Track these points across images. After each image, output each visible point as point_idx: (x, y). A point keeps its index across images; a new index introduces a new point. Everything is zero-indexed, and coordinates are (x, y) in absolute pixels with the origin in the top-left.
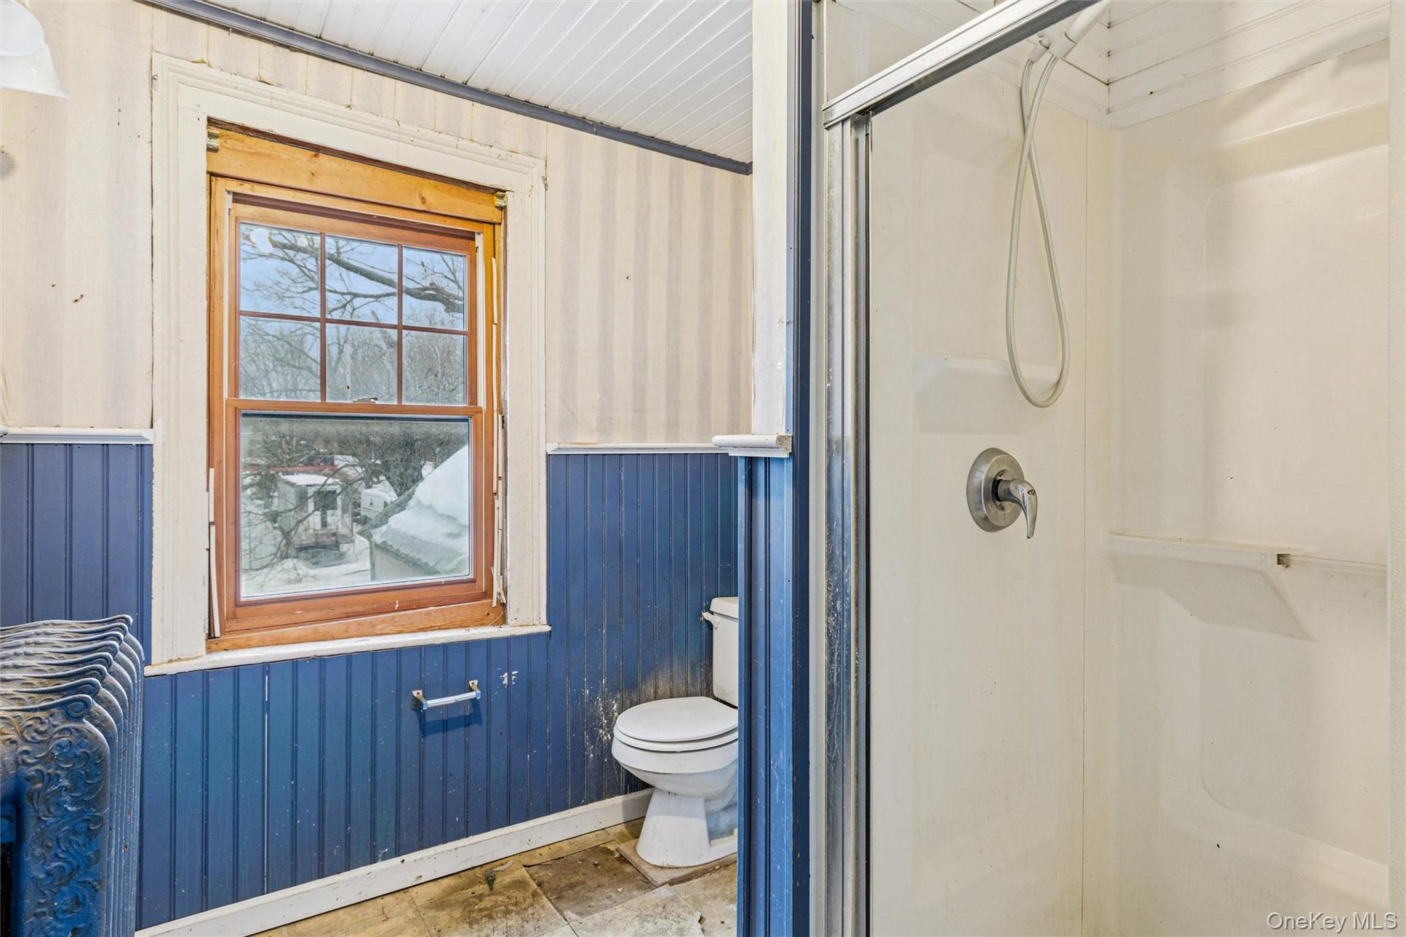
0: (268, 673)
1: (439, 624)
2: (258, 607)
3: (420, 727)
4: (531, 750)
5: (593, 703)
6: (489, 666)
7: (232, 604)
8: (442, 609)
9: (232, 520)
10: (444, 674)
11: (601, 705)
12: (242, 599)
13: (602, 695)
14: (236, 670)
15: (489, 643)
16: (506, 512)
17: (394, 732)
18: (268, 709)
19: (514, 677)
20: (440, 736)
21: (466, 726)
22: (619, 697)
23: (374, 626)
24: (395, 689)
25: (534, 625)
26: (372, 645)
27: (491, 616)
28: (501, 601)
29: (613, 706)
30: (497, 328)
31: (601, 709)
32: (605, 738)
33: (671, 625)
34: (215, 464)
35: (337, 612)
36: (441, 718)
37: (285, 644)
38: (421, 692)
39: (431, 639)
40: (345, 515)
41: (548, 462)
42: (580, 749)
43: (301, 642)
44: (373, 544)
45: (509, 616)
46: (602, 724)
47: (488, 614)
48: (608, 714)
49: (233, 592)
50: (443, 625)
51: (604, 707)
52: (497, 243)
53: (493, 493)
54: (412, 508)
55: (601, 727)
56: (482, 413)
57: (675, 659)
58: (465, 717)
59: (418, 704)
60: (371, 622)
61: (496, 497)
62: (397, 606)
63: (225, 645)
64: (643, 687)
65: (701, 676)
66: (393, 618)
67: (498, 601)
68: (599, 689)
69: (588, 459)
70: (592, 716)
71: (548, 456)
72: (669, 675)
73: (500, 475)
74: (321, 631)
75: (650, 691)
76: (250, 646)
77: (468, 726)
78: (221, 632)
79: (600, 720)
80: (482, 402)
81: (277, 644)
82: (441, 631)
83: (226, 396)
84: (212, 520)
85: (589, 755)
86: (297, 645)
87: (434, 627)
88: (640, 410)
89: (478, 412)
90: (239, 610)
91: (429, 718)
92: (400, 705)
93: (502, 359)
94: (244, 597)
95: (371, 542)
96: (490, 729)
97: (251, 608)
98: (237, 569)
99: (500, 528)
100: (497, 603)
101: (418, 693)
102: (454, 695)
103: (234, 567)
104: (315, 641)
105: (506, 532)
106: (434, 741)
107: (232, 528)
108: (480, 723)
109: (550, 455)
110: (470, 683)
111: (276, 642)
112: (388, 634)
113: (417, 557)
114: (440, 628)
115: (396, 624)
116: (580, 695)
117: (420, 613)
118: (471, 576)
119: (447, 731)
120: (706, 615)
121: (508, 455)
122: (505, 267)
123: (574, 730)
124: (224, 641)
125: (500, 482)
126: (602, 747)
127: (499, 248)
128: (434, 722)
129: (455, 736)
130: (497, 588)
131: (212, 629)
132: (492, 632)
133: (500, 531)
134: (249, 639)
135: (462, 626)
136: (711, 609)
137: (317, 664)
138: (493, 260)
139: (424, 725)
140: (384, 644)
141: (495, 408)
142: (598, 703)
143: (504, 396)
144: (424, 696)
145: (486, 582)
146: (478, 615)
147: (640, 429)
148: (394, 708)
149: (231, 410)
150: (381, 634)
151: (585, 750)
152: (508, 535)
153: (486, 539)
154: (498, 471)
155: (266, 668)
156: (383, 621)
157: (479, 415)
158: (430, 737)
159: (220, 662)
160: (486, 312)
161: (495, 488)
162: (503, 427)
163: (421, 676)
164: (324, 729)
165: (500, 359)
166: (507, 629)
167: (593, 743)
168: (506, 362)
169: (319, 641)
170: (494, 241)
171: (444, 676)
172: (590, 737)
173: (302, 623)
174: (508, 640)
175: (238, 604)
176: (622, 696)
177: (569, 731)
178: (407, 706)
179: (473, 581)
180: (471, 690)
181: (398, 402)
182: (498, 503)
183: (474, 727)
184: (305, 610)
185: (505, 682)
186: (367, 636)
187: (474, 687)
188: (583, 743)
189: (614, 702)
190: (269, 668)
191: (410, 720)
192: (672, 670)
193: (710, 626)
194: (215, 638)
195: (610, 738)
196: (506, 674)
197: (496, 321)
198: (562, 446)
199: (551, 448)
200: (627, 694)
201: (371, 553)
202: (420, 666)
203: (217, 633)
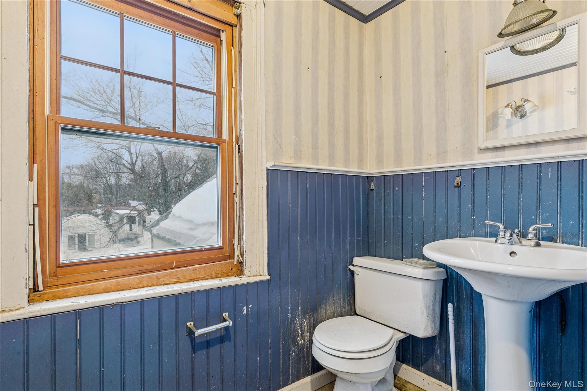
0: (80, 317)
1: (202, 276)
2: (74, 267)
3: (192, 347)
4: (260, 355)
5: (294, 323)
6: (235, 303)
7: (53, 265)
8: (204, 266)
9: (53, 203)
10: (207, 310)
11: (298, 322)
12: (62, 262)
13: (299, 317)
14: (53, 317)
15: (234, 288)
16: (242, 205)
17: (174, 351)
18: (80, 345)
19: (249, 309)
20: (204, 352)
21: (221, 343)
22: (307, 317)
23: (159, 279)
24: (175, 322)
25: (260, 275)
26: (159, 293)
27: (234, 270)
28: (240, 261)
29: (304, 323)
30: (235, 90)
31: (298, 325)
32: (301, 342)
33: (333, 274)
34: (39, 160)
35: (133, 270)
36: (206, 340)
37: (95, 294)
38: (192, 323)
39: (198, 287)
40: (140, 226)
41: (267, 174)
42: (286, 351)
43: (107, 292)
44: (153, 234)
45: (245, 270)
46: (299, 334)
47: (232, 269)
48: (302, 328)
49: (54, 257)
50: (204, 277)
51: (300, 324)
52: (234, 38)
53: (233, 193)
54: (171, 218)
55: (298, 336)
56: (226, 143)
57: (335, 292)
58: (221, 337)
59: (191, 333)
60: (157, 276)
61: (235, 196)
62: (174, 265)
63: (47, 296)
64: (320, 310)
65: (347, 302)
66: (172, 272)
67: (238, 260)
68: (297, 314)
69: (290, 174)
70: (293, 330)
71: (268, 170)
72: (332, 302)
73: (237, 182)
74: (122, 283)
75: (323, 313)
76: (67, 297)
77: (223, 343)
78: (43, 287)
79: (298, 332)
80: (225, 136)
81: (89, 294)
82: (204, 281)
83: (47, 112)
84: (36, 202)
85: (292, 354)
86: (104, 294)
87: (198, 278)
88: (315, 147)
89: (223, 142)
90: (59, 270)
91: (197, 341)
92: (178, 333)
93: (238, 110)
94: (64, 260)
95: (151, 234)
96: (236, 344)
97: (69, 268)
98: (58, 240)
99: (238, 215)
100: (237, 262)
101: (191, 324)
102: (215, 325)
103: (55, 239)
104: (117, 291)
105: (243, 217)
106: (202, 354)
107: (53, 210)
108: (230, 341)
109: (269, 169)
110: (224, 314)
111: (88, 293)
112: (169, 284)
113: (174, 240)
114: (202, 279)
115: (175, 277)
116: (287, 317)
117: (190, 269)
118: (220, 245)
119: (209, 348)
120: (351, 267)
121: (244, 169)
122: (240, 52)
123: (283, 340)
124: (45, 294)
125: (238, 186)
126: (299, 348)
127: (236, 42)
128: (201, 343)
129: (215, 350)
130: (237, 253)
131: (36, 284)
132: (236, 281)
133: (238, 217)
134: (66, 291)
135: (216, 277)
136: (353, 263)
137: (118, 308)
138: (232, 48)
139: (194, 345)
140: (166, 292)
141: (234, 140)
142: (296, 322)
143: (240, 133)
144: (194, 326)
145: (230, 249)
146: (225, 270)
147: (315, 159)
148: (174, 336)
149: (52, 123)
150: (164, 284)
151: (290, 351)
152: (244, 219)
153: (229, 222)
154: (236, 179)
155: (78, 313)
156: (166, 275)
157: (224, 144)
158: (198, 353)
159: (39, 311)
160: (228, 80)
161: (234, 190)
162: (239, 152)
163: (192, 312)
164: (124, 355)
165: (236, 111)
166: (245, 278)
167: (294, 347)
168: (241, 110)
169: (120, 290)
170: (233, 37)
171: (207, 311)
172: (292, 343)
173: (109, 278)
174: (246, 285)
175: (59, 266)
176: (309, 317)
177: (281, 340)
178: (183, 333)
179: (221, 248)
180: (224, 320)
181: (173, 130)
182: (237, 199)
183: (226, 343)
184: (111, 269)
185: (245, 312)
186: (154, 286)
187: (226, 317)
188: (289, 347)
189: (305, 321)
190: (81, 314)
191: (185, 343)
192: (333, 300)
193: (352, 273)
194: (38, 291)
195: (303, 342)
196: (245, 308)
197: (234, 86)
198: (276, 164)
199: (270, 165)
200: (311, 315)
201: (152, 239)
202: (192, 306)
203: (41, 288)
